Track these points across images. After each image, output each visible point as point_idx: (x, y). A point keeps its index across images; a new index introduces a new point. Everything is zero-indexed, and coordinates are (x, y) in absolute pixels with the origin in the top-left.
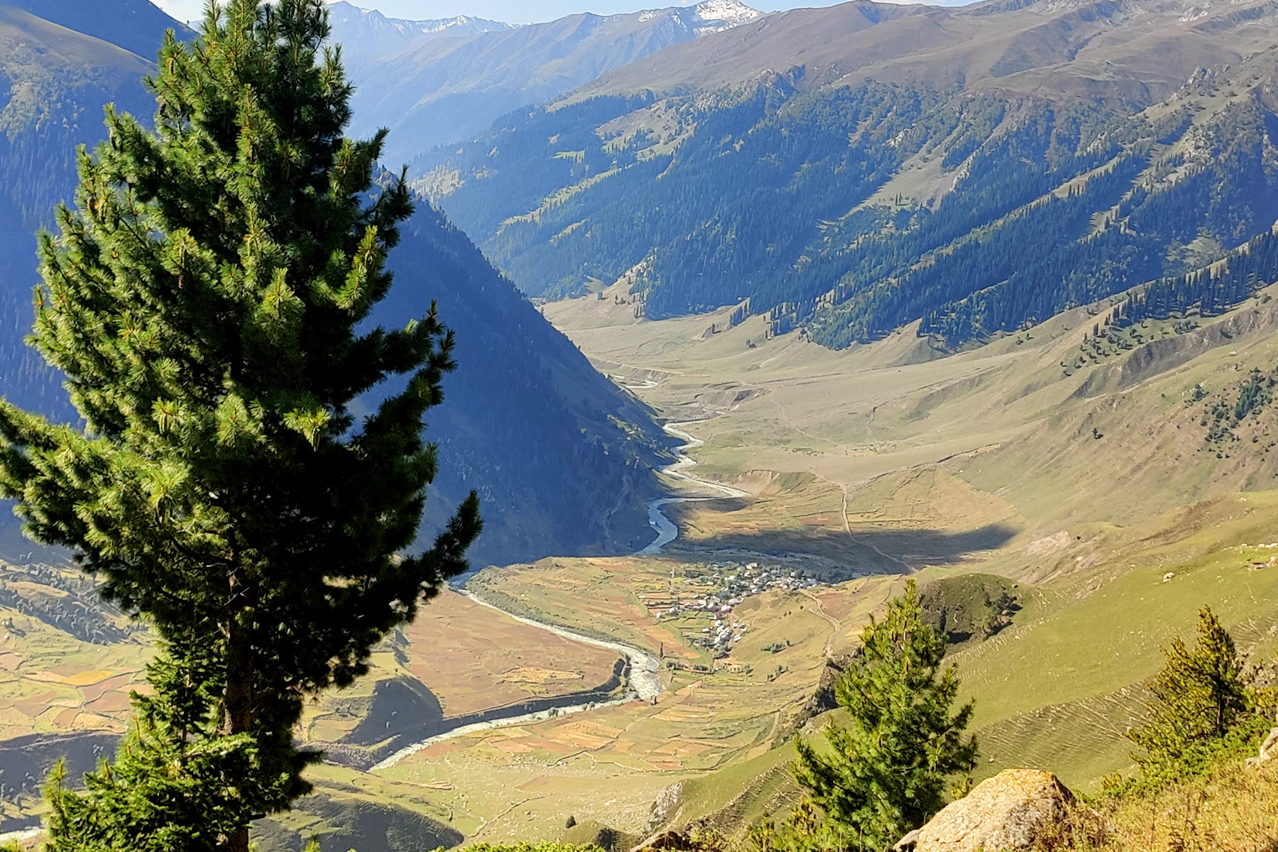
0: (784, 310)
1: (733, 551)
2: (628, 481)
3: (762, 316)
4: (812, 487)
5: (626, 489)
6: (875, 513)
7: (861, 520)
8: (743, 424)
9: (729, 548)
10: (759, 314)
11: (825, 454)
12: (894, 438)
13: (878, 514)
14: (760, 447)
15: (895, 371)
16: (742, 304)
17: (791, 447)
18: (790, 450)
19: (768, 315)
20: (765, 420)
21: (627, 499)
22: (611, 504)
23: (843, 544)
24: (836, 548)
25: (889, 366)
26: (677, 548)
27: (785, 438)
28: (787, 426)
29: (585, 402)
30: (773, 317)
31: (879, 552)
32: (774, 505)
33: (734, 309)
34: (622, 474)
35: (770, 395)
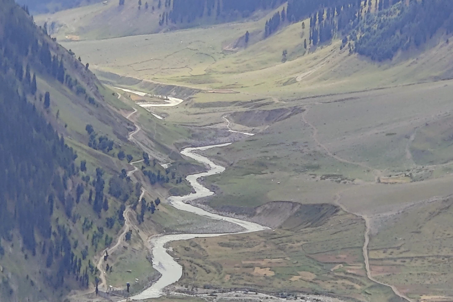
0: (325, 16)
1: (239, 293)
2: (131, 216)
3: (300, 23)
4: (333, 221)
5: (127, 227)
6: (398, 248)
7: (382, 256)
8: (268, 148)
9: (236, 289)
10: (297, 21)
11: (357, 181)
12: (432, 162)
13: (402, 249)
14: (286, 174)
15: (441, 84)
16: (280, 9)
17: (319, 174)
18: (318, 178)
19: (307, 21)
20: (295, 143)
21: (128, 237)
22: (109, 243)
23: (361, 284)
24: (352, 288)
25: (436, 79)
26: (179, 291)
27: (315, 163)
28: (318, 149)
29: (89, 129)
30: (312, 24)
31: (397, 293)
32: (290, 241)
33: (270, 15)
34: (123, 208)
35: (303, 115)
